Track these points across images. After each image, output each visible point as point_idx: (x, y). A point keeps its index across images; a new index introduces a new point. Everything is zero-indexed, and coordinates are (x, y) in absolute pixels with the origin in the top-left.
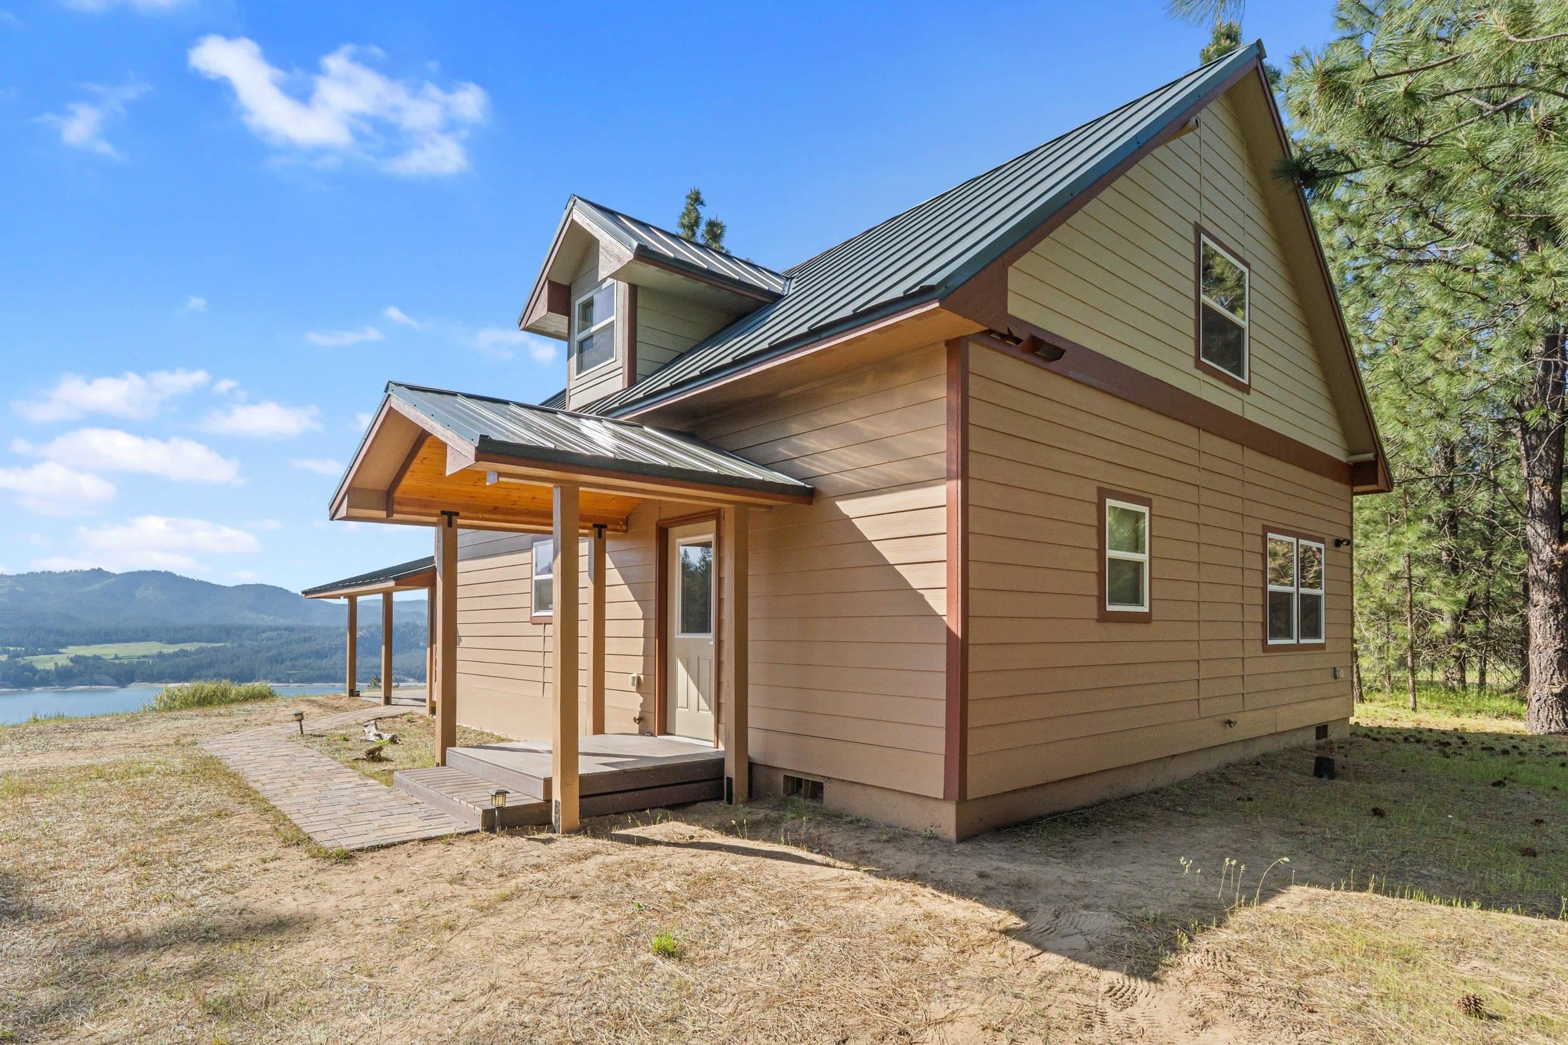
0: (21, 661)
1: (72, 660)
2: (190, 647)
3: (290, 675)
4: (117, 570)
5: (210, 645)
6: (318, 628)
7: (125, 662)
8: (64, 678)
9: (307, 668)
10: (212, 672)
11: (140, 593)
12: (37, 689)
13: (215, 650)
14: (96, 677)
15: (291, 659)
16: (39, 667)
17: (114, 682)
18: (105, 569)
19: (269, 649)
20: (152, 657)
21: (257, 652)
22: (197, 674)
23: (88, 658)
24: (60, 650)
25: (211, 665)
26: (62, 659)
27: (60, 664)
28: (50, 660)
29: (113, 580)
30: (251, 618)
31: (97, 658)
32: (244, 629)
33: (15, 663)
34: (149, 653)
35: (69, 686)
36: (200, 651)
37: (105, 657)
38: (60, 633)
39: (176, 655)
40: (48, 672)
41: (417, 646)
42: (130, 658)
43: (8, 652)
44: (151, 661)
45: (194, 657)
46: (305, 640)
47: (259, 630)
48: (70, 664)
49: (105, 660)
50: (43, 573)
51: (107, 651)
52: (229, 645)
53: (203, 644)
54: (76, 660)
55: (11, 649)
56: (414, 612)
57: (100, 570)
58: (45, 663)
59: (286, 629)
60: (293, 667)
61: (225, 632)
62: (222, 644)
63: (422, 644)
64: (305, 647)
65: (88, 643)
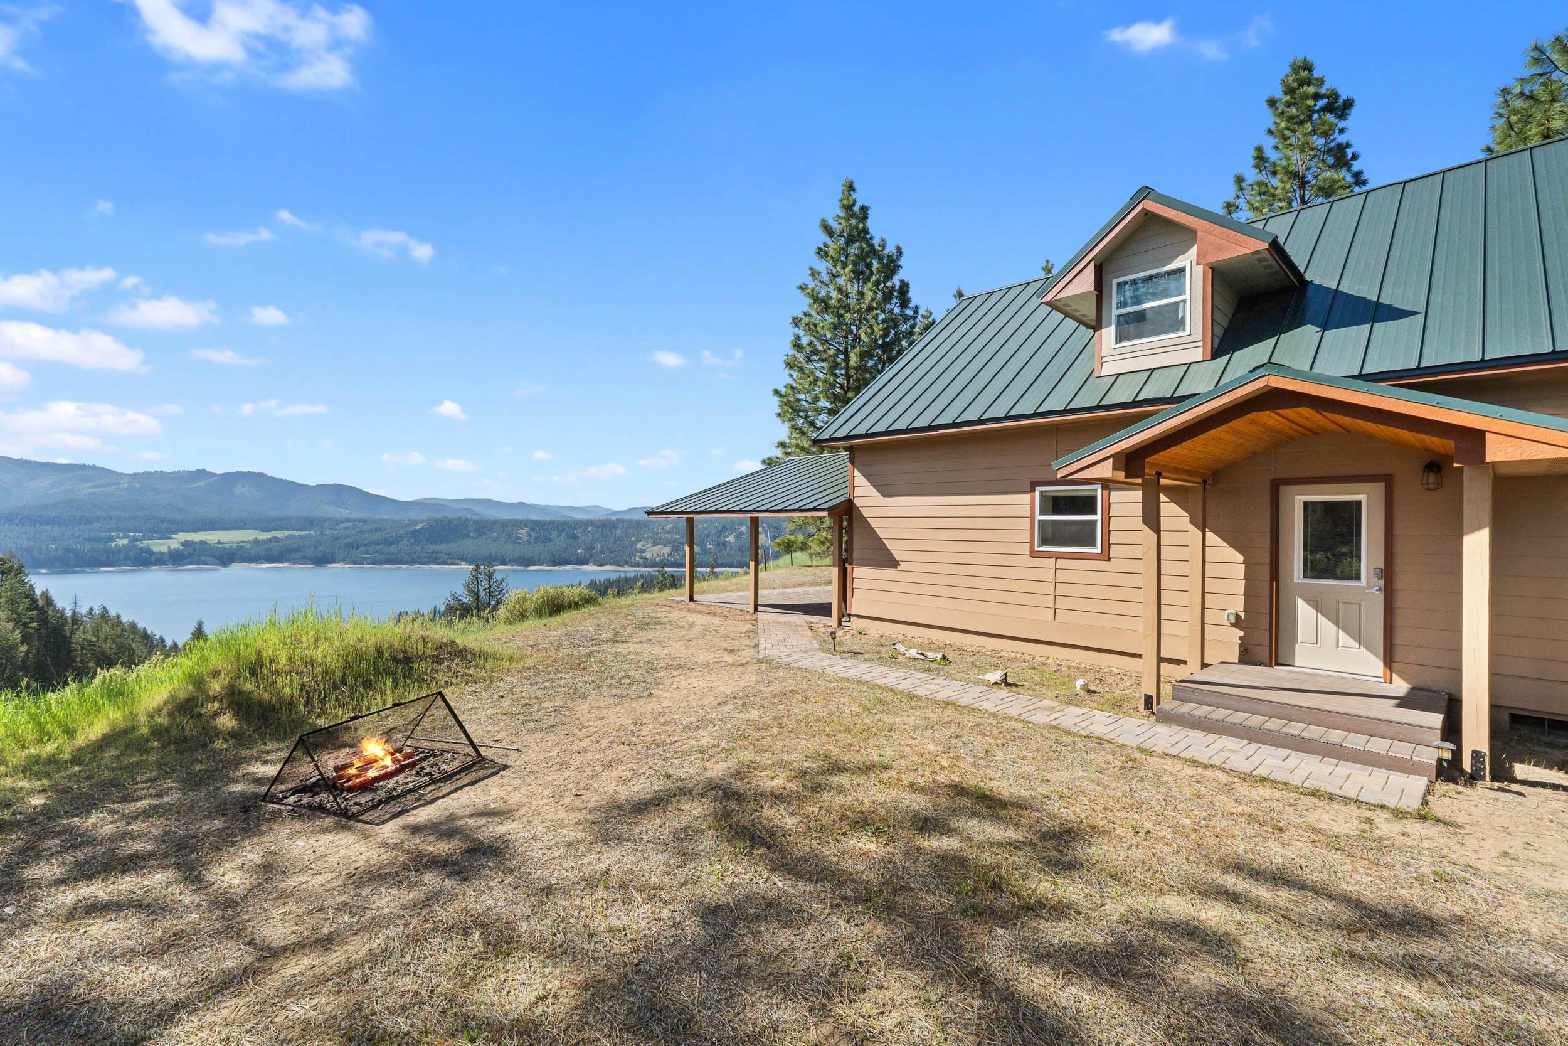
0: (140, 545)
1: (182, 544)
2: (281, 534)
3: (364, 559)
4: (219, 471)
5: (297, 533)
6: (387, 520)
7: (227, 546)
8: (176, 559)
9: (378, 552)
10: (299, 555)
11: (239, 489)
12: (154, 567)
13: (301, 537)
14: (203, 558)
15: (365, 545)
16: (155, 549)
17: (218, 562)
18: (208, 469)
19: (347, 537)
20: (249, 542)
21: (337, 539)
22: (287, 556)
23: (196, 543)
24: (173, 536)
25: (298, 550)
26: (175, 542)
27: (172, 547)
28: (165, 544)
29: (215, 479)
30: (330, 511)
31: (203, 543)
32: (325, 520)
33: (136, 546)
34: (246, 539)
35: (179, 565)
36: (290, 537)
37: (209, 542)
38: (172, 522)
39: (270, 540)
40: (162, 553)
41: (468, 536)
42: (231, 542)
43: (128, 537)
44: (248, 545)
45: (284, 542)
46: (376, 530)
47: (336, 522)
48: (181, 547)
49: (209, 545)
50: (156, 472)
51: (212, 537)
52: (313, 533)
53: (291, 533)
54: (186, 544)
55: (131, 534)
56: (466, 509)
57: (204, 470)
58: (160, 546)
59: (360, 521)
60: (367, 552)
61: (310, 522)
62: (307, 533)
63: (472, 534)
64: (377, 536)
65: (195, 530)
